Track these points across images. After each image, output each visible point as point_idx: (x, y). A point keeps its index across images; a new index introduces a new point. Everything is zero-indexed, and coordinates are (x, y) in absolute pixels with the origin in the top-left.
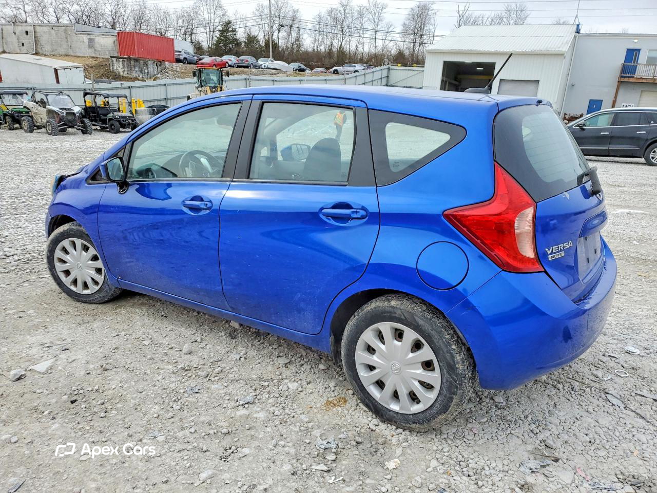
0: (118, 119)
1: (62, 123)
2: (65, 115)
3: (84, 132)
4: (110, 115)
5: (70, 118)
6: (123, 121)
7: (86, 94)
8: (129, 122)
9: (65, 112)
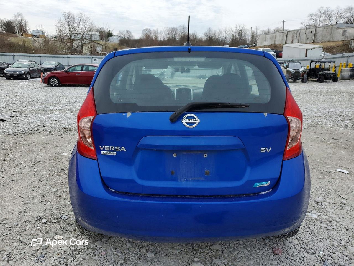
0: (324, 74)
1: (292, 77)
2: (294, 73)
3: (303, 82)
4: (320, 73)
5: (296, 74)
6: (327, 76)
7: (312, 62)
8: (331, 76)
9: (294, 71)
